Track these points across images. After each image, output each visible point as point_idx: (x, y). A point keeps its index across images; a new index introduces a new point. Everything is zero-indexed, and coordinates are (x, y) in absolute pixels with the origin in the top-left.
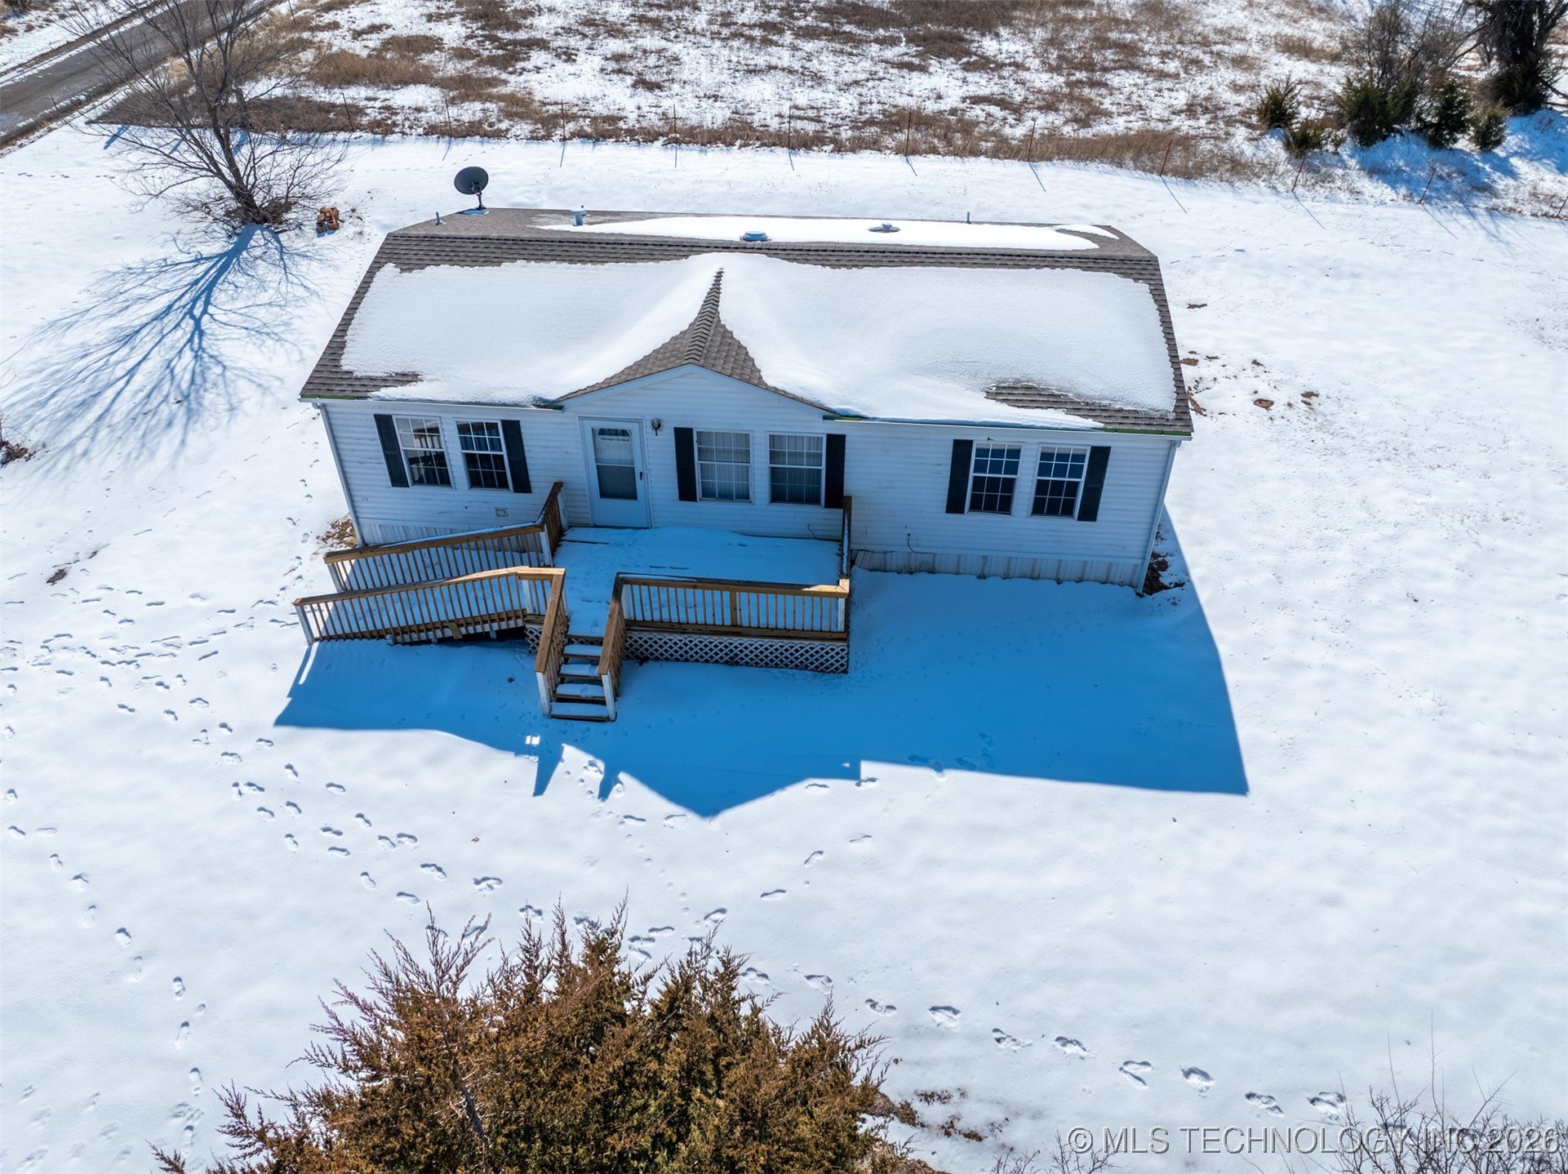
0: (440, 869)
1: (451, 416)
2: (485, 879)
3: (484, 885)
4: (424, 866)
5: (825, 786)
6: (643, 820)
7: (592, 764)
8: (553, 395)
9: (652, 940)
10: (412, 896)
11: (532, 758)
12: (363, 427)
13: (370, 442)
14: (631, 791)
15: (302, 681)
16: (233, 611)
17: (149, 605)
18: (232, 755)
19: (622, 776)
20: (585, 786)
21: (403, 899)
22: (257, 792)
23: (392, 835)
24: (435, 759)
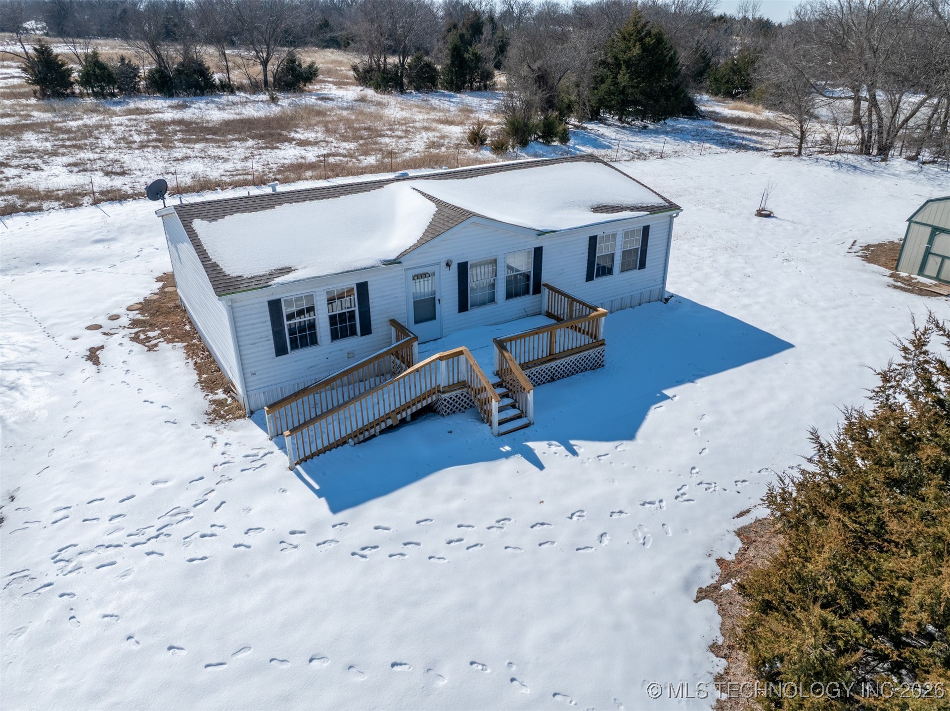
0: (543, 524)
1: (323, 288)
2: (572, 515)
3: (575, 518)
4: (532, 527)
5: (661, 406)
6: (607, 454)
7: (550, 445)
8: (393, 256)
9: (683, 494)
10: (547, 542)
11: (516, 456)
12: (258, 313)
13: (263, 325)
14: (584, 447)
15: (317, 487)
16: (202, 478)
17: (122, 501)
18: (324, 543)
19: (572, 442)
20: (560, 454)
21: (543, 546)
22: (374, 550)
23: (493, 523)
24: (463, 481)
